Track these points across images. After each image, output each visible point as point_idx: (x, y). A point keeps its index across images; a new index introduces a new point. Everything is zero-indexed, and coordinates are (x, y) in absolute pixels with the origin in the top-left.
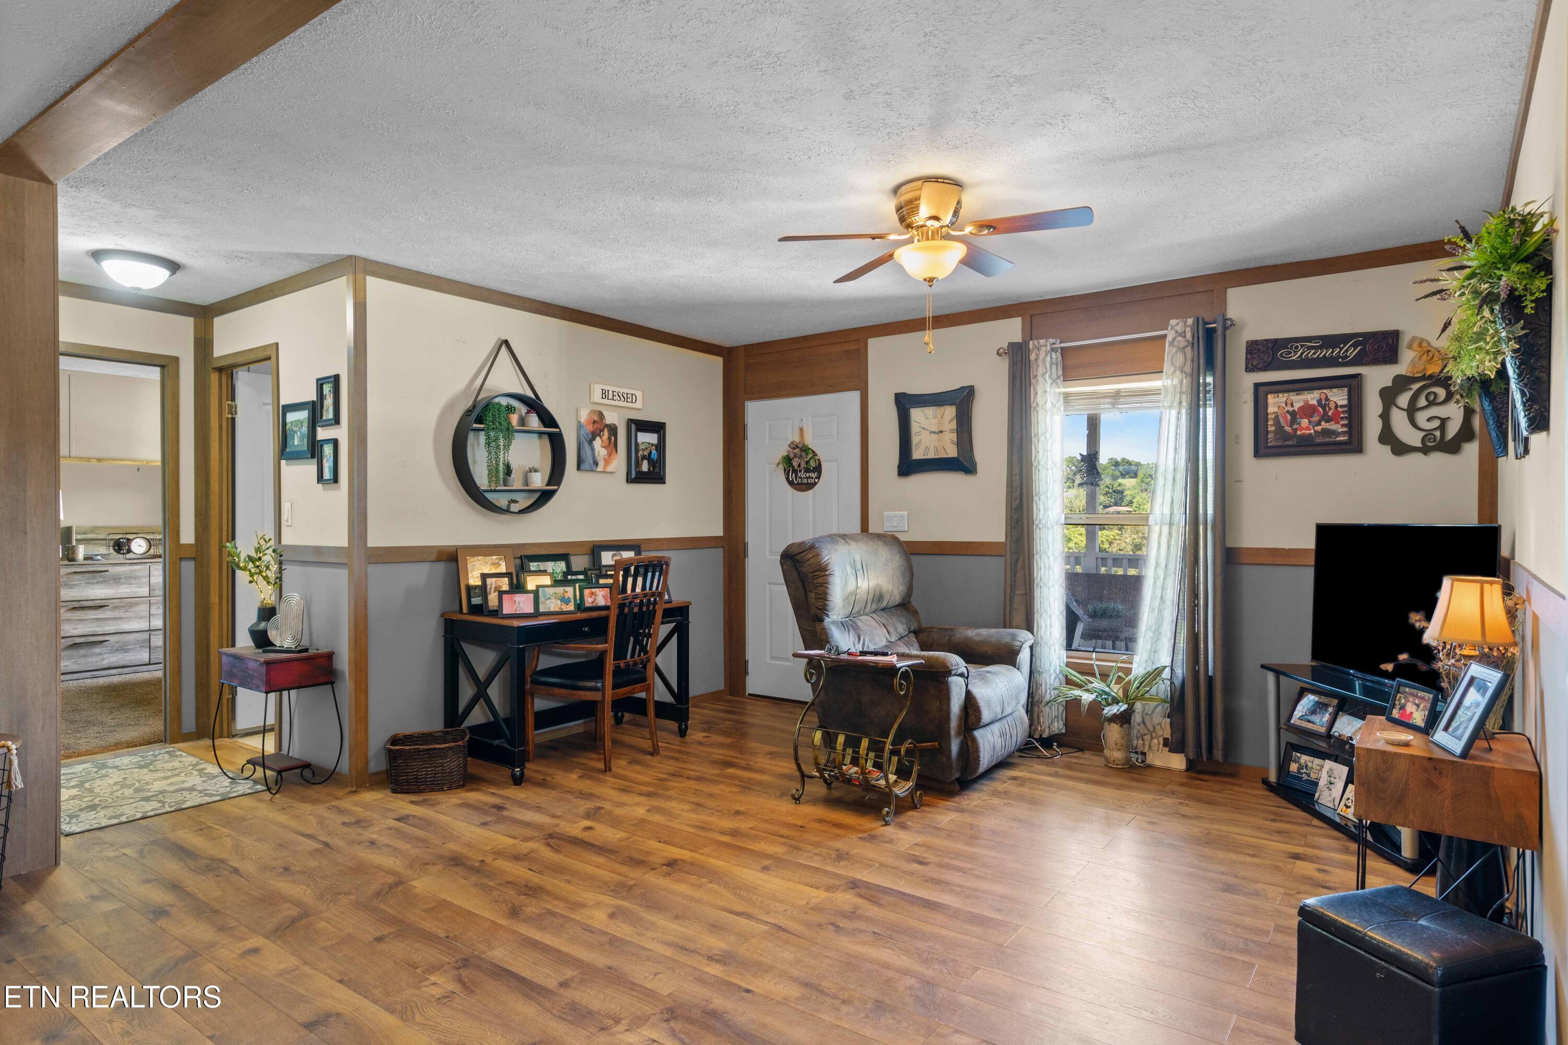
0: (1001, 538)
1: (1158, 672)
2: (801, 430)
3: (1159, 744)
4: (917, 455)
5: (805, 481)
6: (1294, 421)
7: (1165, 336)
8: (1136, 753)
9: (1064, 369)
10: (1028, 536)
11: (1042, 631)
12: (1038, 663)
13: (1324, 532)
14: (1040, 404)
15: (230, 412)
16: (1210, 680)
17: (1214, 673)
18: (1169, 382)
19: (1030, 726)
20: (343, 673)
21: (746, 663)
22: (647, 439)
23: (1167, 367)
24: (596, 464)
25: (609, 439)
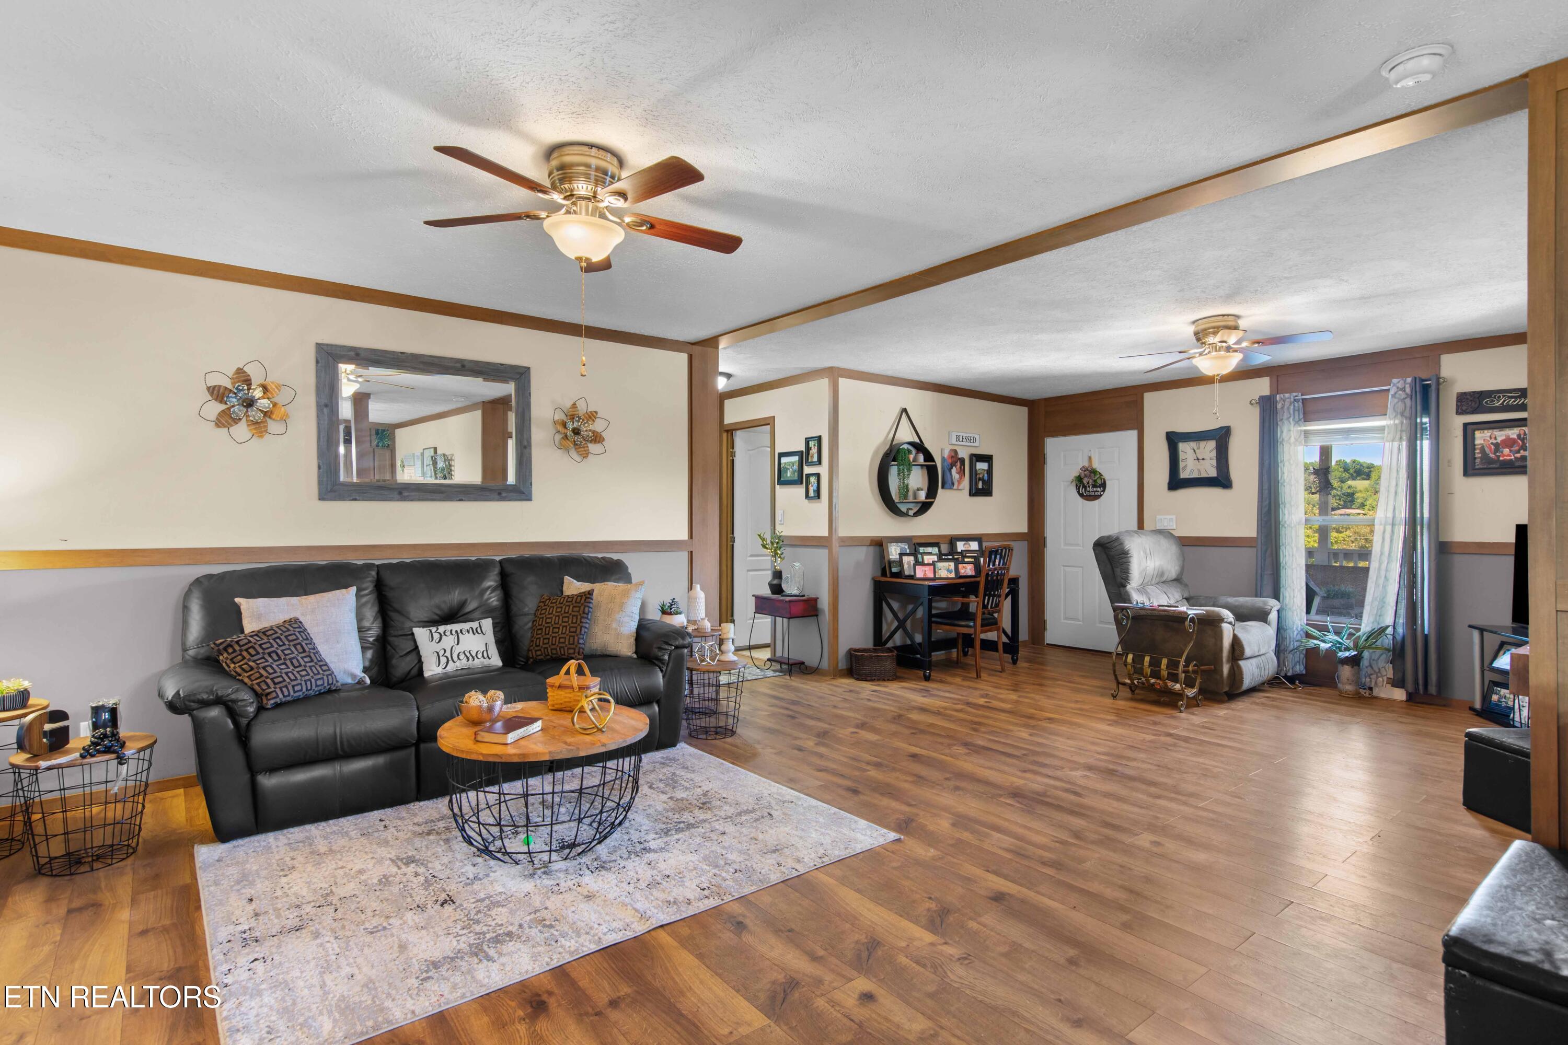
0: (1254, 534)
1: (1383, 630)
2: (1090, 458)
3: (1383, 681)
4: (1184, 475)
5: (1093, 494)
6: (1497, 450)
7: (1388, 390)
8: (1365, 689)
9: (1304, 414)
10: (1275, 532)
11: (1287, 600)
12: (1283, 623)
14: (1286, 439)
15: (732, 456)
16: (1426, 637)
17: (1429, 631)
18: (1392, 422)
19: (1279, 665)
20: (823, 611)
21: (1044, 622)
22: (982, 466)
23: (1390, 411)
24: (953, 484)
25: (960, 468)
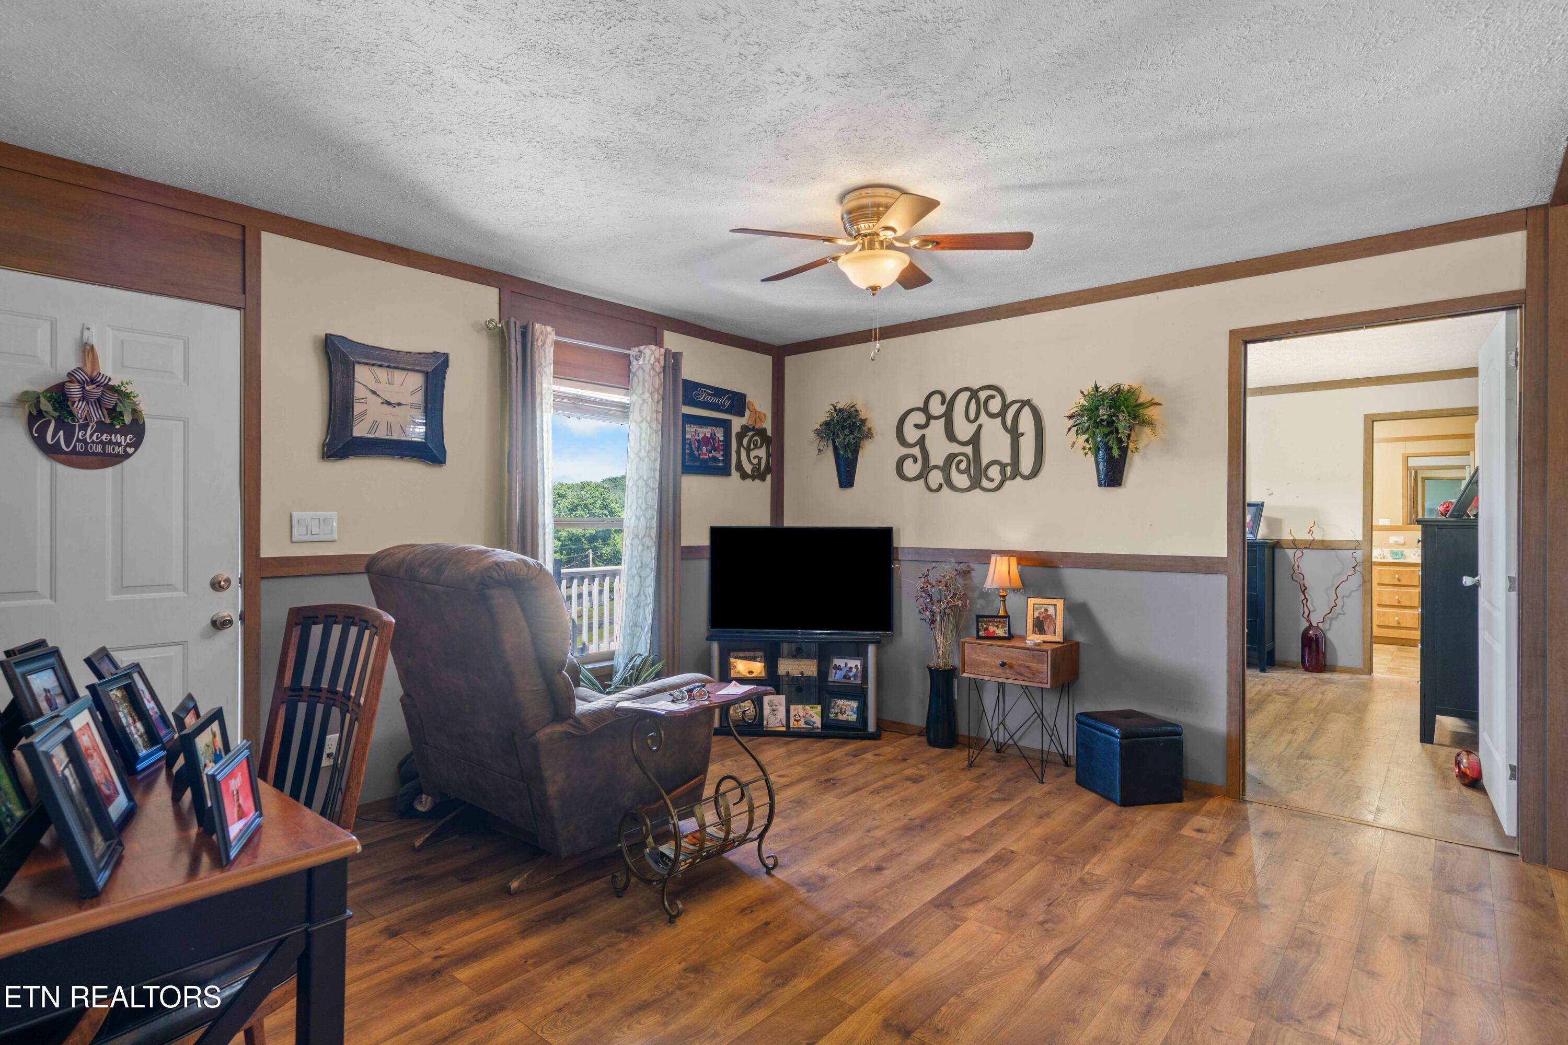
2: (87, 348)
5: (95, 449)
6: (699, 448)
7: (630, 356)
10: (532, 537)
13: (717, 534)
